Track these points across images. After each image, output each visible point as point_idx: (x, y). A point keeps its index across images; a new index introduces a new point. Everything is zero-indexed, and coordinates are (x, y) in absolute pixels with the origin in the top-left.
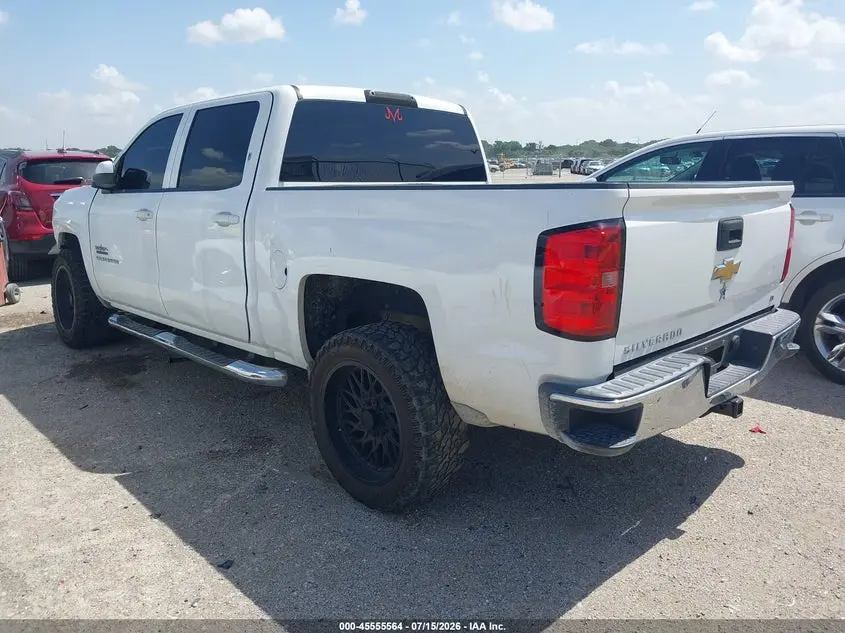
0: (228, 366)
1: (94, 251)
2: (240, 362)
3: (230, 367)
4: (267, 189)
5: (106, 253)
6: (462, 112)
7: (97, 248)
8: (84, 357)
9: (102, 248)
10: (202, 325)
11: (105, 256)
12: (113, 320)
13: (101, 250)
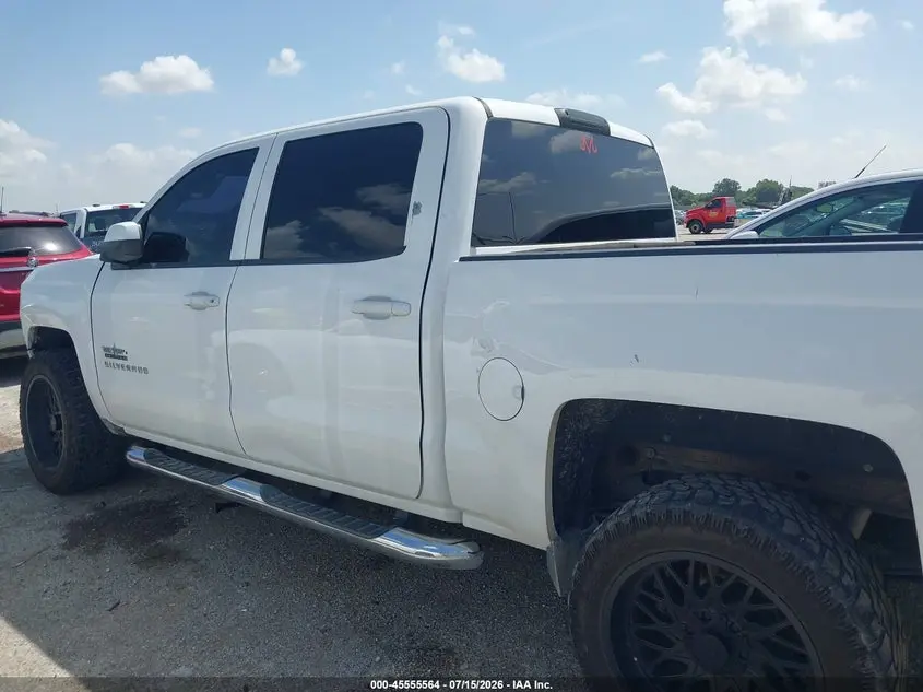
0: (378, 539)
1: (100, 354)
2: (397, 531)
3: (381, 540)
4: (462, 259)
5: (124, 358)
6: (650, 145)
7: (106, 349)
8: (81, 509)
9: (115, 349)
10: (311, 468)
11: (120, 362)
12: (136, 456)
13: (114, 354)
